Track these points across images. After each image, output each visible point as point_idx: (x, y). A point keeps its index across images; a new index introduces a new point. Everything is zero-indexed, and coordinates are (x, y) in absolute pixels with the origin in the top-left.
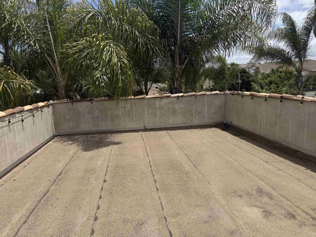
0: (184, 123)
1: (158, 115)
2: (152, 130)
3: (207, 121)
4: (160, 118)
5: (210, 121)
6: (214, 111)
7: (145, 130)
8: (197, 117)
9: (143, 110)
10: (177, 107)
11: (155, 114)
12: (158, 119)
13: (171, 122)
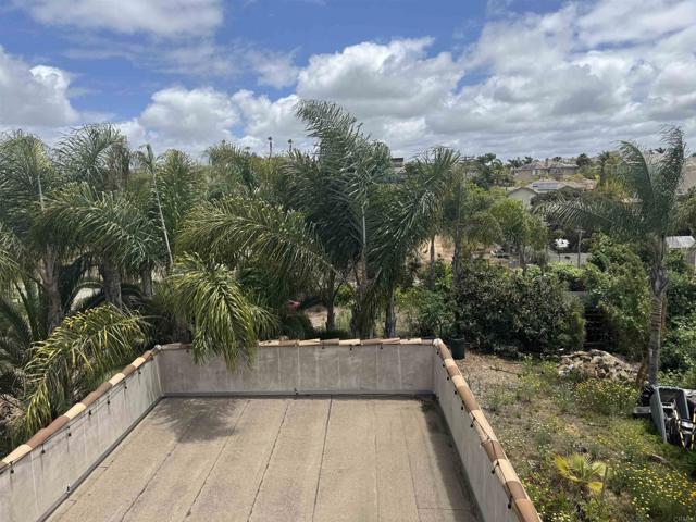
0: (362, 389)
1: (317, 374)
2: (307, 396)
3: (401, 388)
4: (320, 378)
5: (407, 389)
6: (413, 372)
7: (296, 396)
8: (384, 380)
9: (294, 365)
10: (350, 361)
11: (314, 372)
12: (317, 380)
13: (340, 385)
